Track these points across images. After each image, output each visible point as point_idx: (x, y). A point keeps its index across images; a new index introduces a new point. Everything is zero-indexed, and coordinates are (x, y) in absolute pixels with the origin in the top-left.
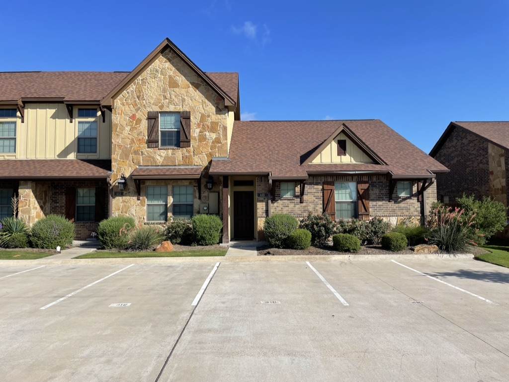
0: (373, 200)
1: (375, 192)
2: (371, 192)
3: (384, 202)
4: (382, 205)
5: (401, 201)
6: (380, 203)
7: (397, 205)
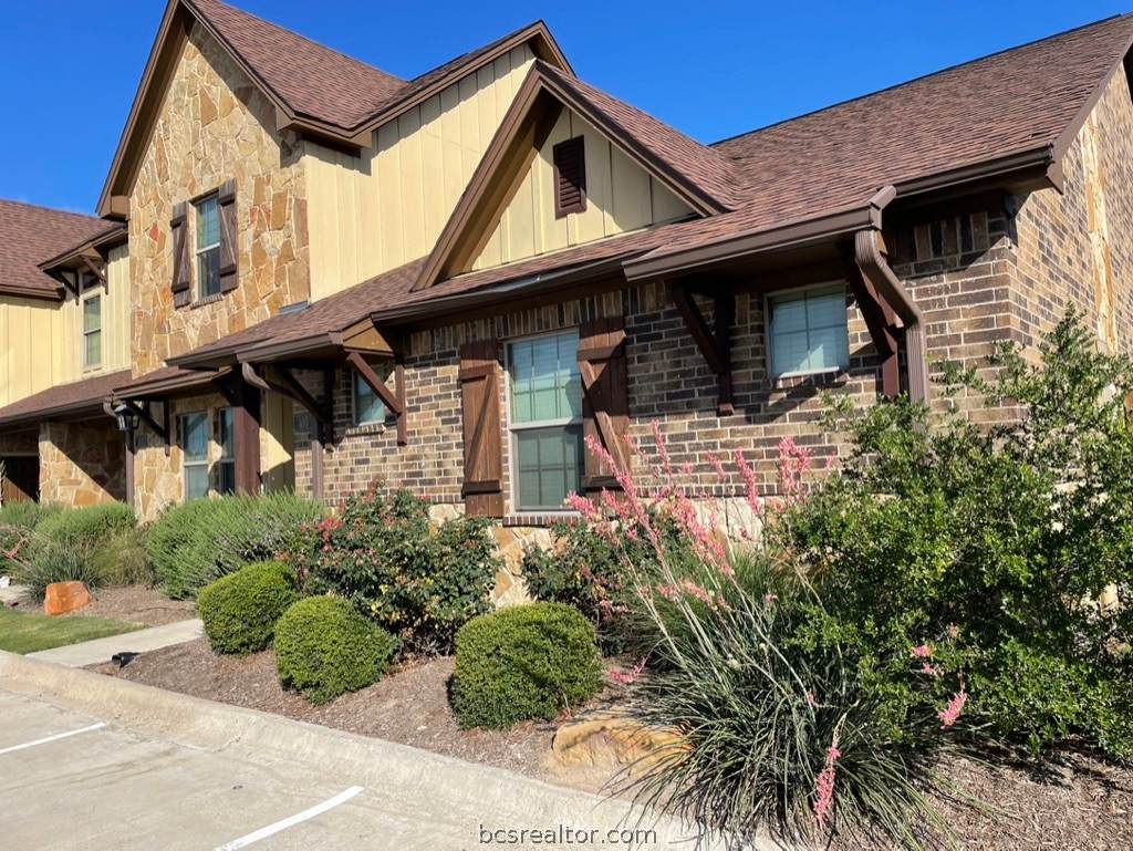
0: (646, 413)
1: (653, 369)
2: (636, 370)
3: (695, 417)
4: (691, 436)
5: (782, 407)
6: (679, 425)
7: (760, 430)
